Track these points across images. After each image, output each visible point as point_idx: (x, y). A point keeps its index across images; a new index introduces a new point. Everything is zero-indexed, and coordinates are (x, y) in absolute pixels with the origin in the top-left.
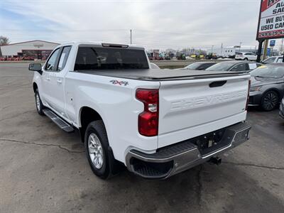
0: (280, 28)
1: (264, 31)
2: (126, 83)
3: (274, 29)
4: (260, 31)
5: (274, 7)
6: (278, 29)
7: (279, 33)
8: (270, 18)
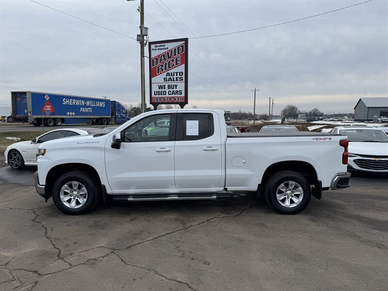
0: (173, 95)
1: (157, 96)
2: (330, 139)
3: (167, 95)
4: (153, 96)
5: (164, 75)
6: (171, 96)
7: (173, 100)
8: (162, 84)
